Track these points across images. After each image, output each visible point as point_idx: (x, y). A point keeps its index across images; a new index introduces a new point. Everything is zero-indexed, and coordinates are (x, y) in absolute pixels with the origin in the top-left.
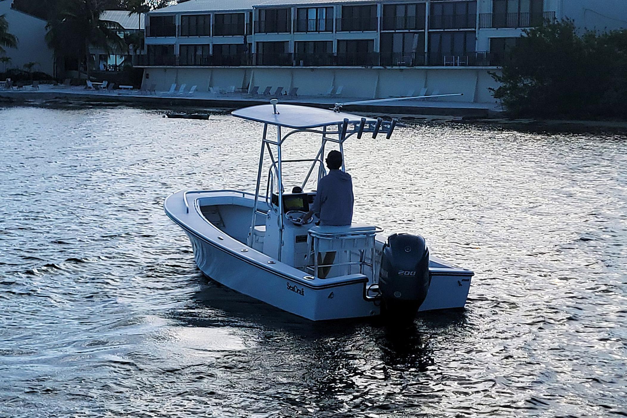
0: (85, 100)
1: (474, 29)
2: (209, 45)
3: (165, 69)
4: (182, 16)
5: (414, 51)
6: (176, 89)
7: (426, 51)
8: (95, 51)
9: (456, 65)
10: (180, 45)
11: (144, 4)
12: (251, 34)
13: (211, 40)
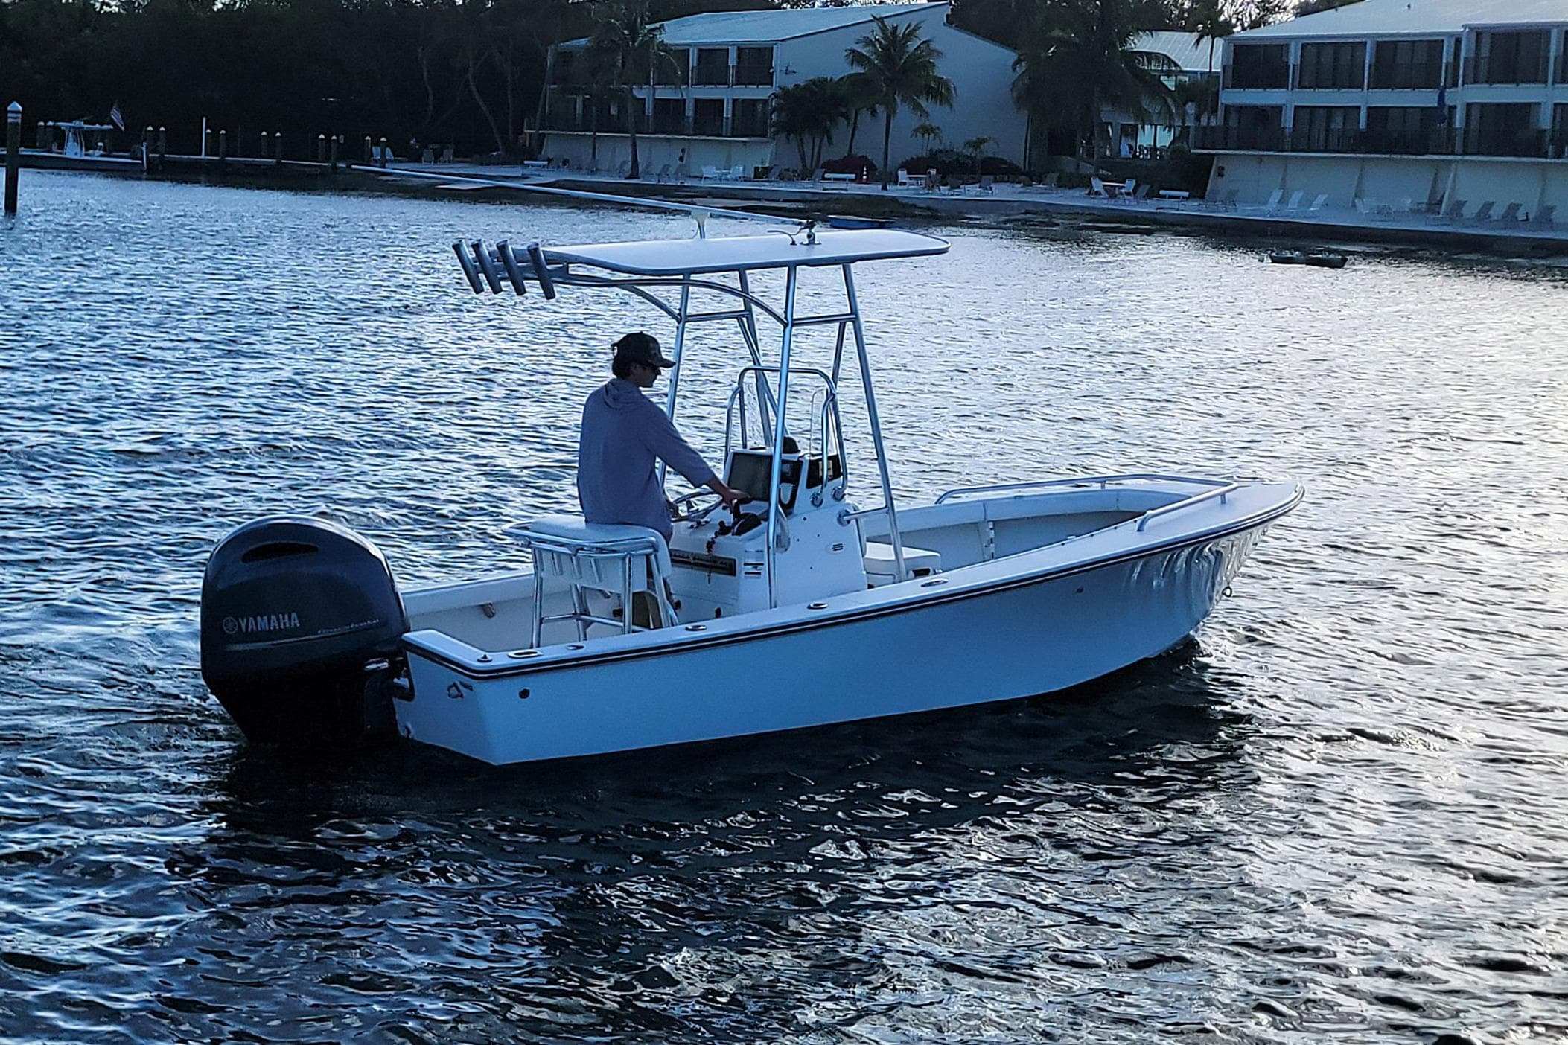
0: (1089, 218)
2: (1359, 108)
3: (1260, 158)
4: (1303, 45)
6: (1283, 201)
8: (1113, 117)
10: (1296, 107)
11: (1222, 18)
12: (1455, 85)
13: (1364, 98)
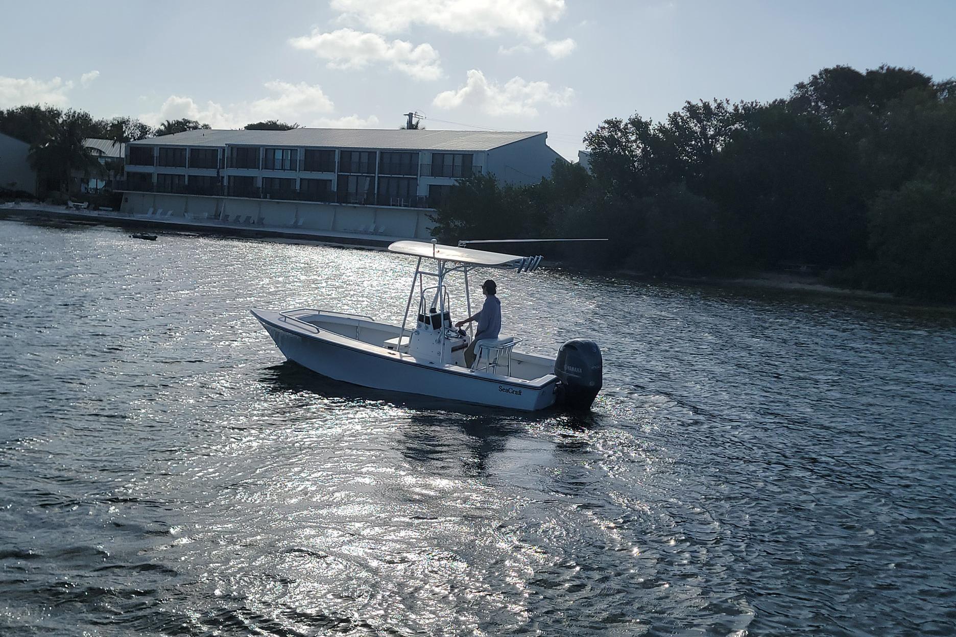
0: (68, 218)
1: (415, 177)
2: (184, 175)
3: (144, 195)
4: (160, 148)
5: (366, 192)
6: (154, 213)
7: (376, 192)
8: (77, 175)
9: (400, 206)
10: (158, 174)
11: (125, 135)
12: (224, 168)
13: (187, 172)
